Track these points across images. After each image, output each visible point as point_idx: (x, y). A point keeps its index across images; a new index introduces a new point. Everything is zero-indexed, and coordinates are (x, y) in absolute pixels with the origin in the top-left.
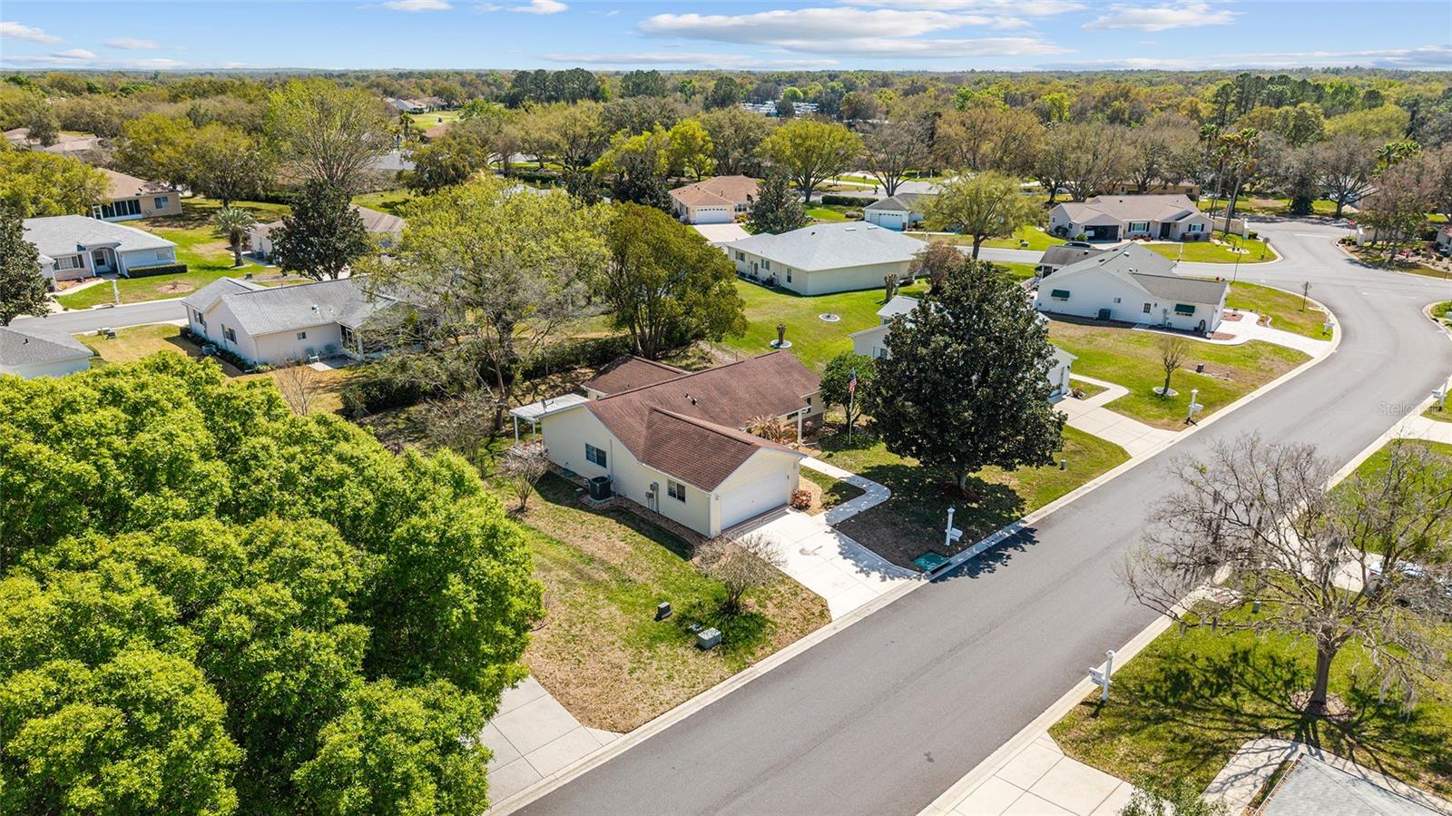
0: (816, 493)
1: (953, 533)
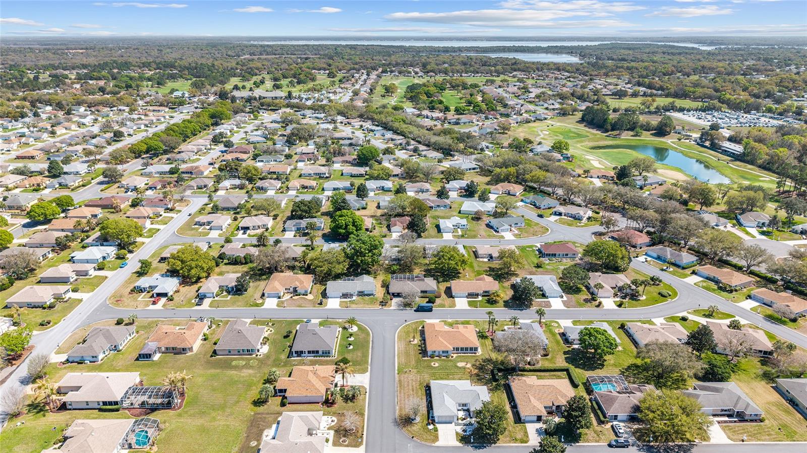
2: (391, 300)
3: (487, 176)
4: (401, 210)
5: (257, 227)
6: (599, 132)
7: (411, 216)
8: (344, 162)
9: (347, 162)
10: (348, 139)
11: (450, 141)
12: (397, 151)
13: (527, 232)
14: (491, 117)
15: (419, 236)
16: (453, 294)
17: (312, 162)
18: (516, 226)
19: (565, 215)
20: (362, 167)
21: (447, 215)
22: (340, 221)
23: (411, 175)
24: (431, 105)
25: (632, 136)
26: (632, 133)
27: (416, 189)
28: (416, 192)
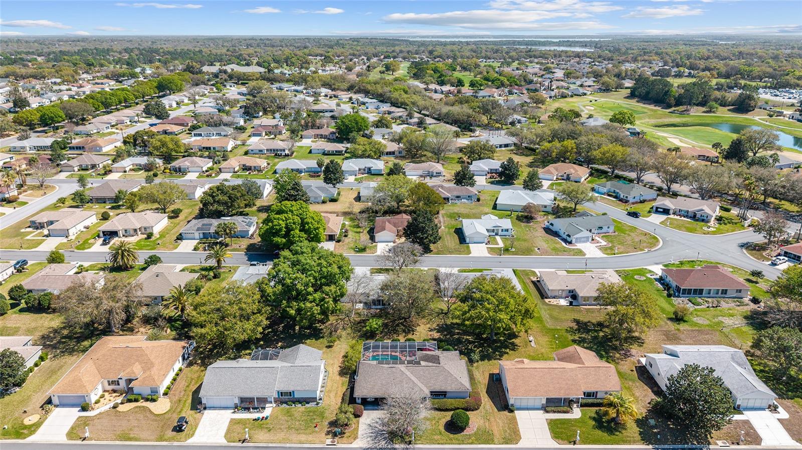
2: (357, 416)
3: (527, 156)
4: (394, 204)
5: (132, 232)
6: (660, 108)
7: (411, 213)
8: (316, 136)
9: (322, 136)
10: (330, 112)
11: (470, 111)
12: (394, 125)
13: (622, 243)
14: (516, 91)
15: (427, 250)
16: (511, 402)
17: (272, 136)
18: (600, 231)
19: (674, 214)
20: (342, 143)
21: (473, 211)
22: (276, 222)
23: (413, 152)
24: (440, 79)
25: (704, 112)
26: (704, 109)
27: (420, 172)
28: (421, 176)
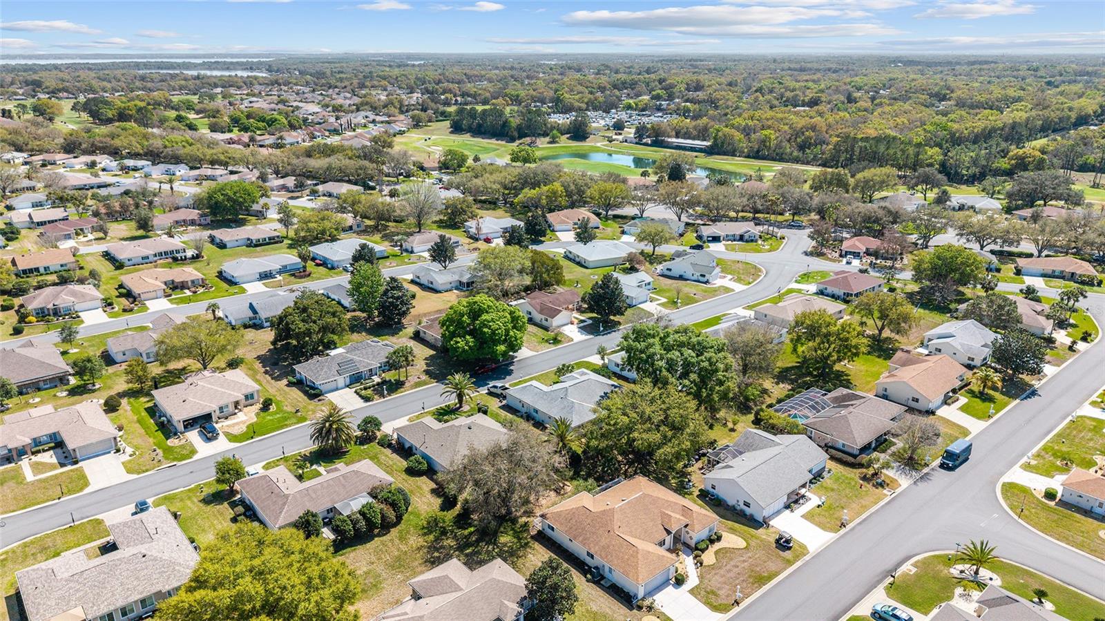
0: (576, 321)
1: (602, 329)
5: (231, 408)
9: (184, 223)
10: (102, 187)
17: (90, 236)
19: (723, 240)
25: (548, 143)
26: (547, 139)
